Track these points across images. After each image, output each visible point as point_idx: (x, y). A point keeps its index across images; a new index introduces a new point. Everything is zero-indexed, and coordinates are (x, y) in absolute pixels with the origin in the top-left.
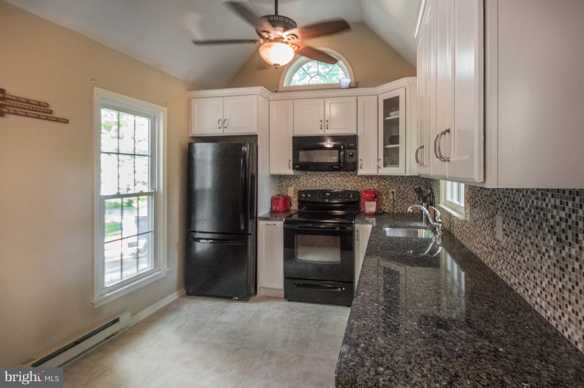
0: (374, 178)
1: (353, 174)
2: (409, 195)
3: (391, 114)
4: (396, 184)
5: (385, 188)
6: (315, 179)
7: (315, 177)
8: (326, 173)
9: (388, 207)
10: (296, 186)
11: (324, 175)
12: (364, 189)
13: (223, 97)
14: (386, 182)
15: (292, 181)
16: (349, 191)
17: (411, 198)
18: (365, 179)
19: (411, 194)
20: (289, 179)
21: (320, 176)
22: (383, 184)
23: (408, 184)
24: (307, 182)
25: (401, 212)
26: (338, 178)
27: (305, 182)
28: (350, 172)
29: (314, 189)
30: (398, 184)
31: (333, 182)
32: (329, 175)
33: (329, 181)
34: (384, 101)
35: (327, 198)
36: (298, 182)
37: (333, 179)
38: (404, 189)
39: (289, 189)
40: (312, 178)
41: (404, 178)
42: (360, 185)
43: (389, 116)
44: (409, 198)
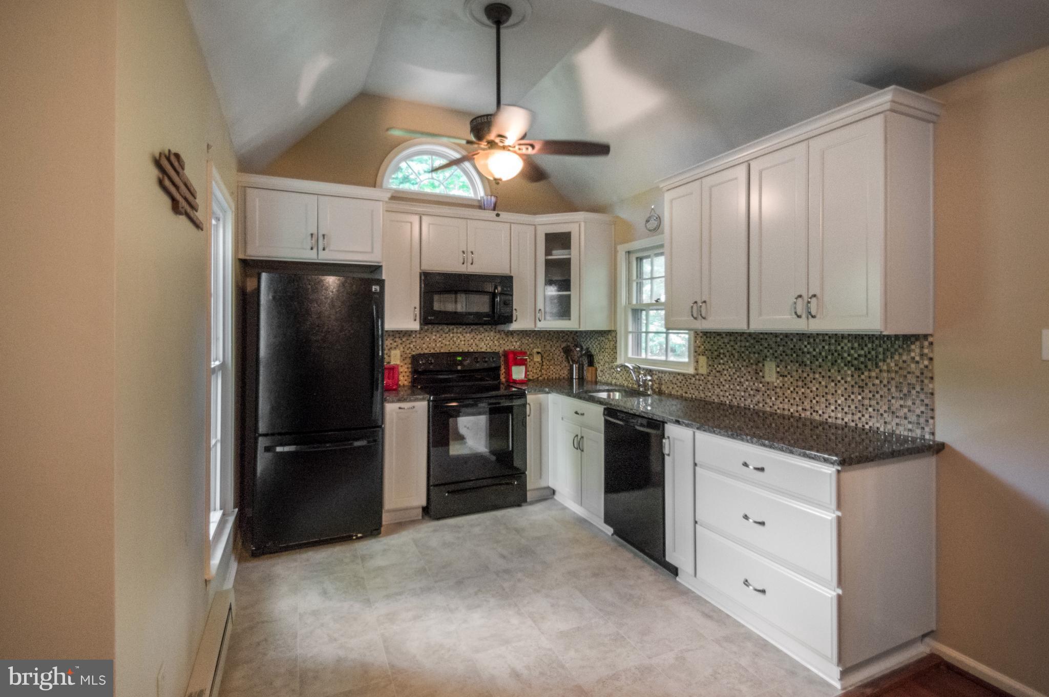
0: (514, 334)
1: (488, 329)
2: (556, 356)
3: (554, 252)
4: (541, 342)
5: (528, 347)
6: (434, 337)
7: (434, 333)
8: (451, 327)
9: (531, 373)
10: (404, 348)
11: (448, 330)
12: (502, 349)
13: (318, 194)
14: (530, 340)
15: (397, 340)
16: (483, 352)
17: (557, 359)
18: (504, 337)
19: (558, 354)
20: (392, 338)
21: (441, 332)
22: (527, 342)
23: (554, 342)
24: (422, 342)
25: (546, 378)
26: (468, 335)
27: (418, 341)
28: (485, 327)
29: (432, 351)
30: (543, 342)
31: (461, 341)
32: (455, 330)
33: (455, 339)
34: (547, 235)
35: (459, 365)
36: (408, 342)
37: (461, 337)
38: (550, 349)
39: (393, 352)
40: (429, 335)
41: (550, 334)
42: (497, 344)
43: (551, 255)
44: (556, 359)
